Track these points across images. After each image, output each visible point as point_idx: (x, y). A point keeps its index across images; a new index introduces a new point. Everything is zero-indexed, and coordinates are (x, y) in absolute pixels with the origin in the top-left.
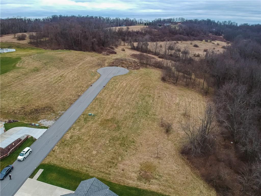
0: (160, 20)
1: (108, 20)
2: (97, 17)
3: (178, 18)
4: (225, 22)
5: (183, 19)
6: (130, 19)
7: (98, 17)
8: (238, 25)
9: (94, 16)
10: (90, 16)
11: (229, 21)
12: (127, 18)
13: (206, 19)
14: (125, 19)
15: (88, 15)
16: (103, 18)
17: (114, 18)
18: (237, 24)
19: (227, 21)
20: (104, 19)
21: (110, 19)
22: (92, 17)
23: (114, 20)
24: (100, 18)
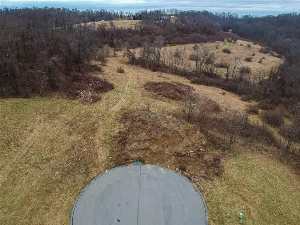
0: (146, 12)
1: (76, 12)
2: (60, 9)
3: (170, 9)
4: (224, 13)
5: (176, 11)
6: (107, 11)
7: (62, 9)
8: (239, 17)
9: (56, 7)
10: (50, 7)
11: (228, 13)
12: (101, 10)
13: (201, 11)
14: (99, 11)
15: (46, 7)
16: (68, 9)
17: (85, 10)
18: (237, 16)
19: (226, 12)
20: (70, 11)
21: (79, 11)
22: (52, 9)
23: (84, 12)
24: (64, 9)
